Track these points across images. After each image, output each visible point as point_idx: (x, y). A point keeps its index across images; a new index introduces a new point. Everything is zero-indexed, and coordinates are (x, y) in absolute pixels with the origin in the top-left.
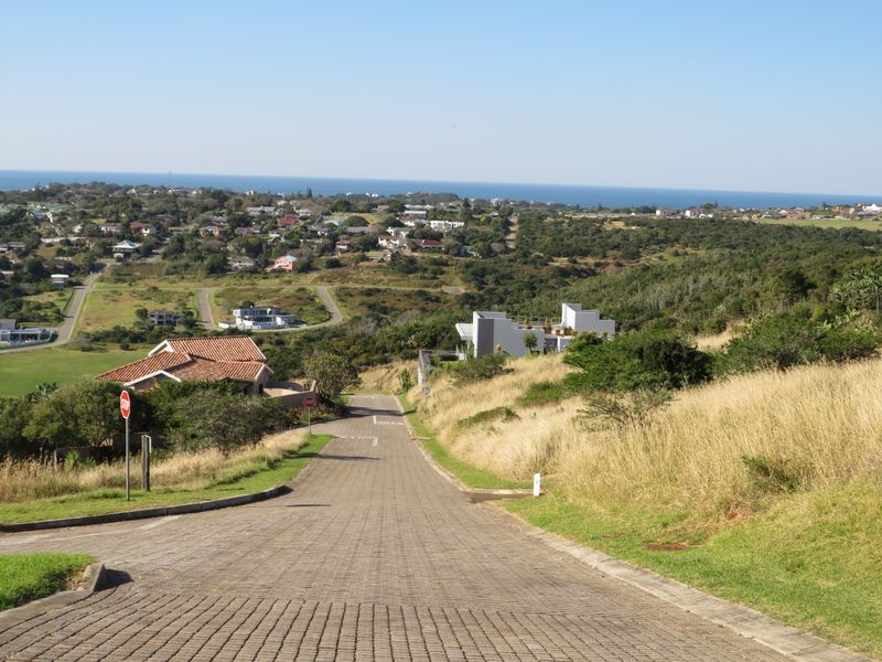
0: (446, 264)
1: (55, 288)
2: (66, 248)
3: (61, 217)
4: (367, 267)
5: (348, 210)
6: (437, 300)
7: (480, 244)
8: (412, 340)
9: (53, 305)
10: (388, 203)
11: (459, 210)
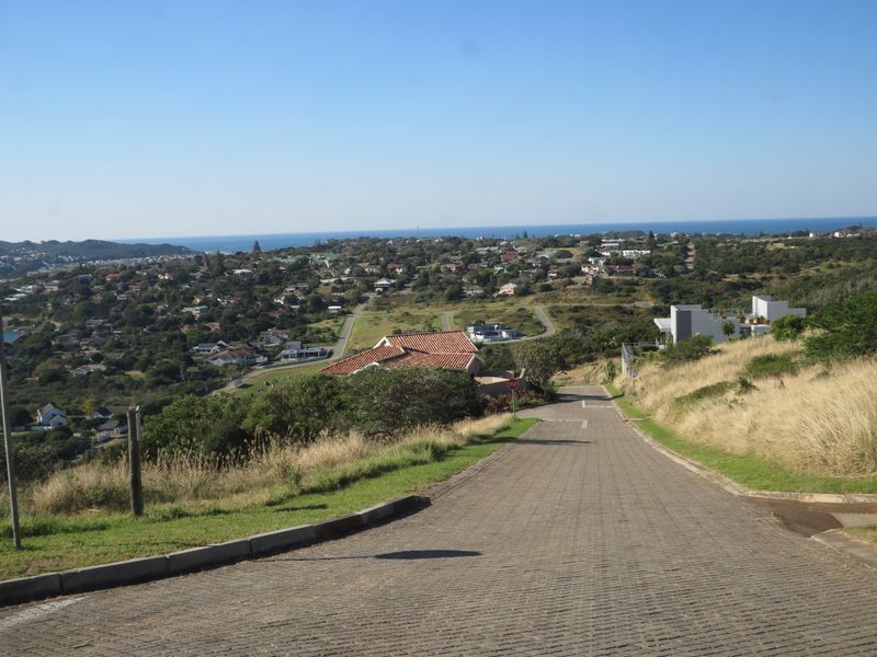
0: (637, 285)
1: (332, 316)
2: (339, 286)
3: (335, 263)
4: (573, 289)
5: (557, 246)
6: (632, 313)
7: (664, 267)
8: (613, 341)
9: (330, 329)
10: (588, 238)
11: (645, 241)
